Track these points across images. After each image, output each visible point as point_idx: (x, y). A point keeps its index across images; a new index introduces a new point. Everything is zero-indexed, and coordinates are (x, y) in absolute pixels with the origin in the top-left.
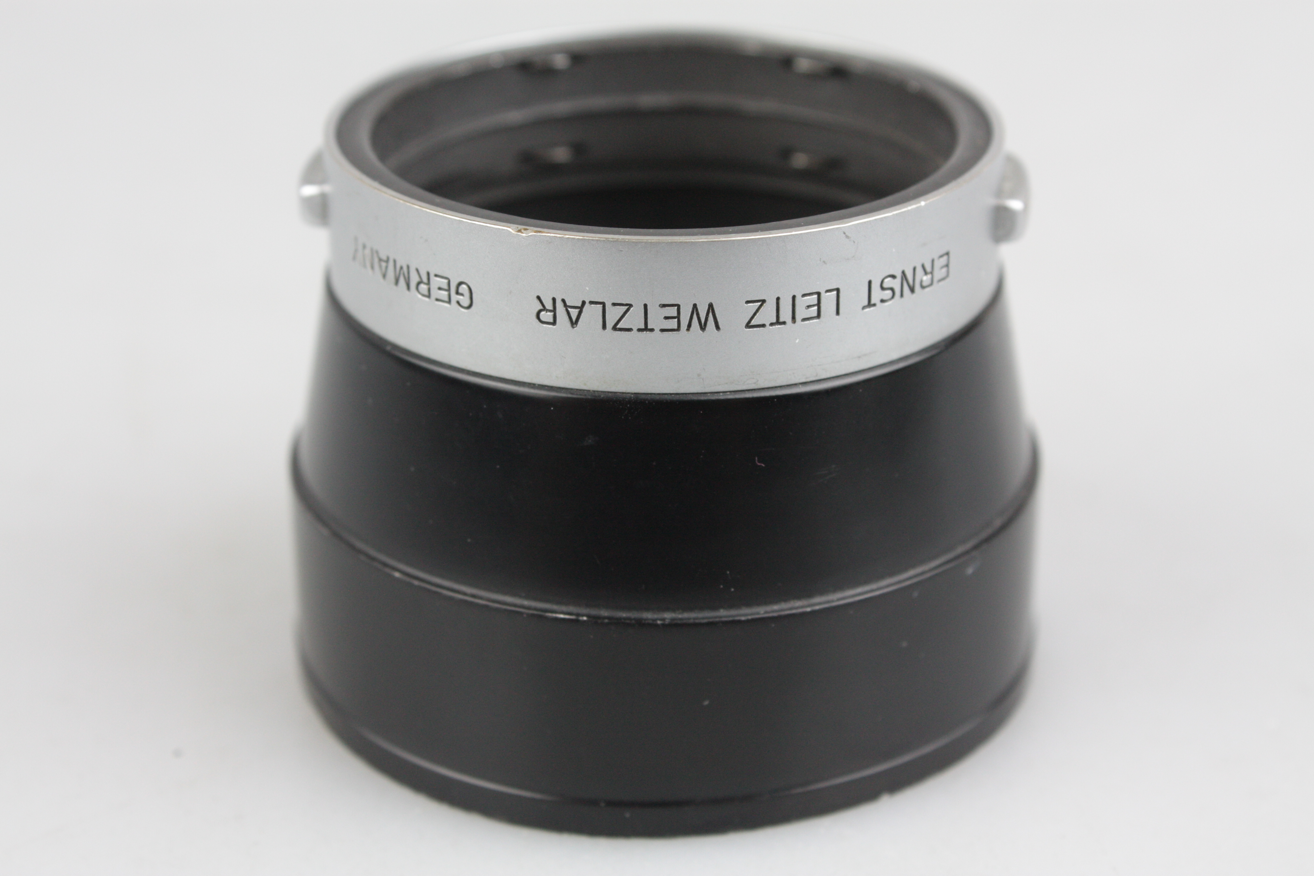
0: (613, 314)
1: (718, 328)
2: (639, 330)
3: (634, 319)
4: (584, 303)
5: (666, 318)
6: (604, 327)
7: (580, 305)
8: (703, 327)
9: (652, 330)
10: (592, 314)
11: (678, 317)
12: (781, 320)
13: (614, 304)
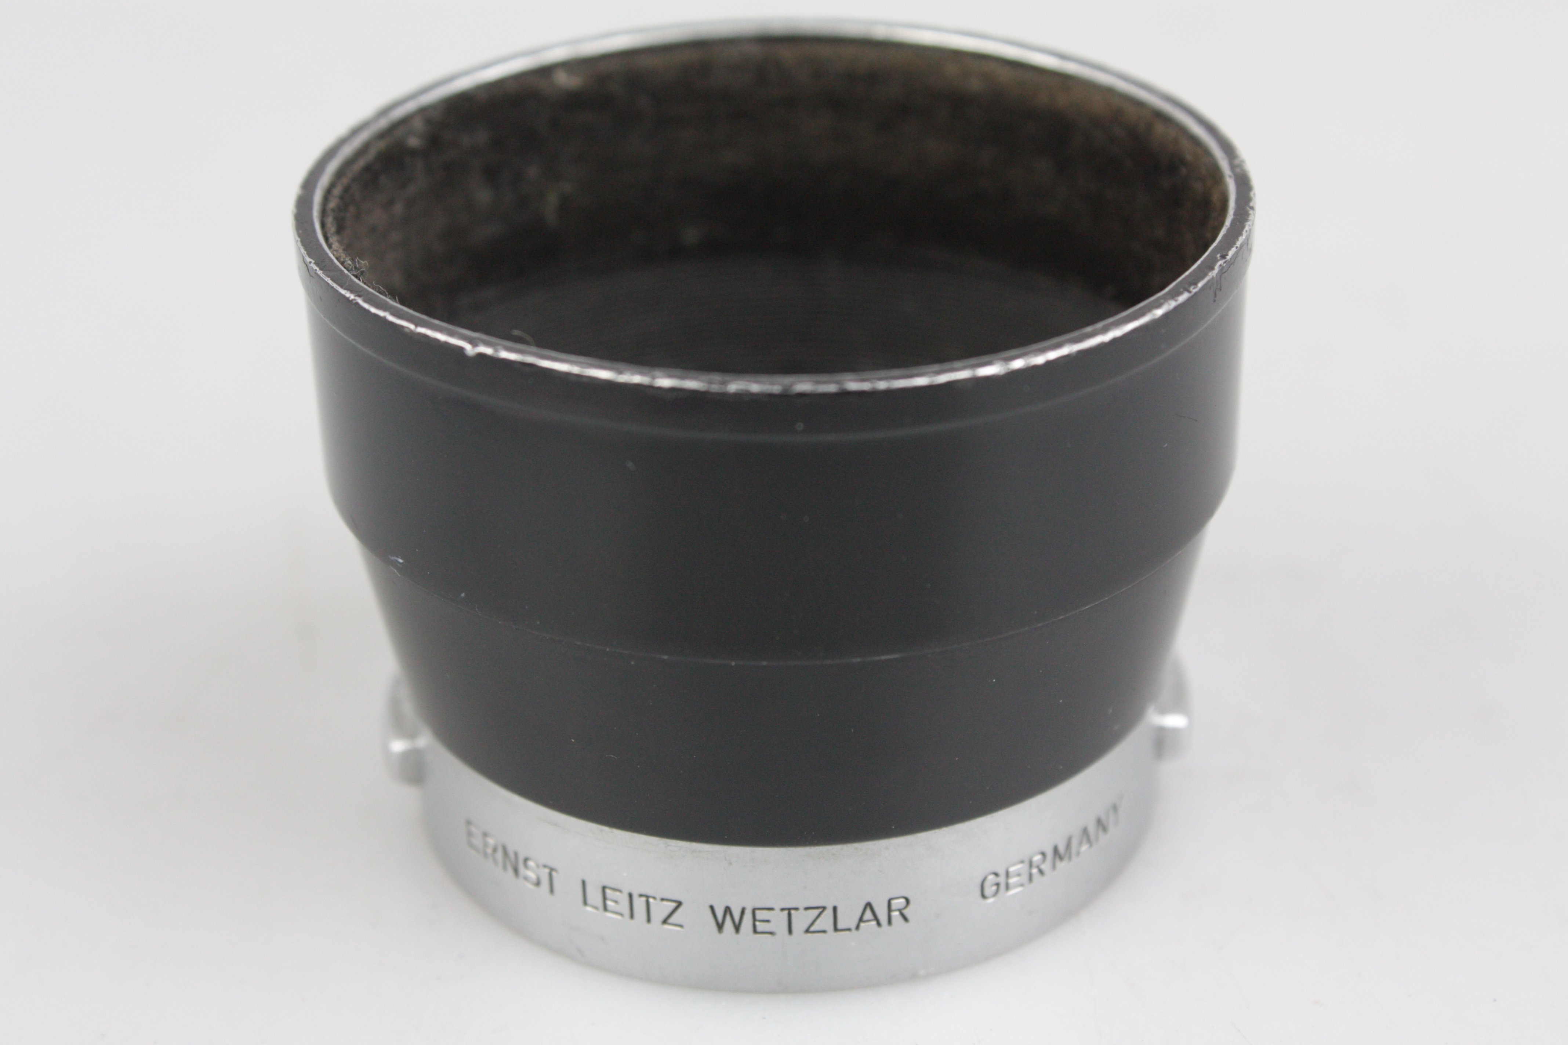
0: (826, 921)
1: (712, 908)
2: (796, 909)
3: (801, 920)
4: (858, 927)
5: (768, 921)
6: (835, 909)
7: (862, 925)
8: (728, 910)
9: (783, 910)
10: (847, 919)
11: (754, 919)
12: (643, 899)
13: (824, 932)
